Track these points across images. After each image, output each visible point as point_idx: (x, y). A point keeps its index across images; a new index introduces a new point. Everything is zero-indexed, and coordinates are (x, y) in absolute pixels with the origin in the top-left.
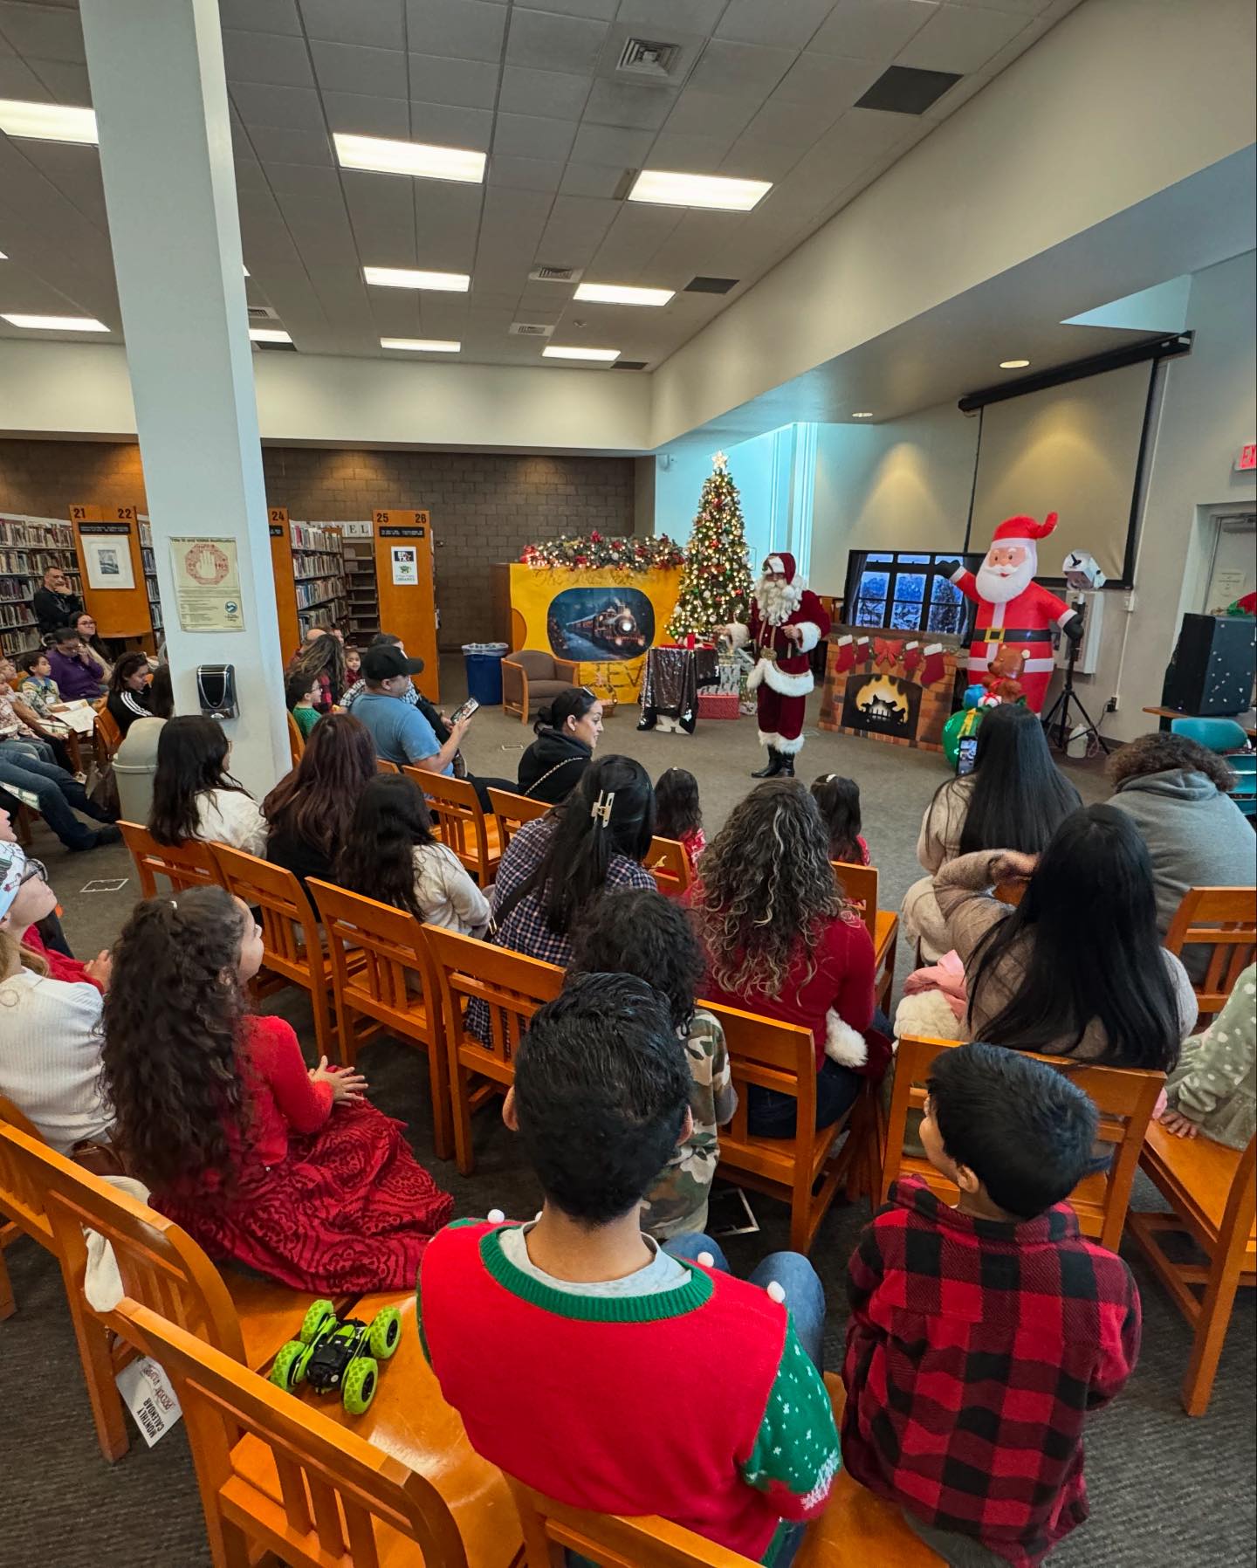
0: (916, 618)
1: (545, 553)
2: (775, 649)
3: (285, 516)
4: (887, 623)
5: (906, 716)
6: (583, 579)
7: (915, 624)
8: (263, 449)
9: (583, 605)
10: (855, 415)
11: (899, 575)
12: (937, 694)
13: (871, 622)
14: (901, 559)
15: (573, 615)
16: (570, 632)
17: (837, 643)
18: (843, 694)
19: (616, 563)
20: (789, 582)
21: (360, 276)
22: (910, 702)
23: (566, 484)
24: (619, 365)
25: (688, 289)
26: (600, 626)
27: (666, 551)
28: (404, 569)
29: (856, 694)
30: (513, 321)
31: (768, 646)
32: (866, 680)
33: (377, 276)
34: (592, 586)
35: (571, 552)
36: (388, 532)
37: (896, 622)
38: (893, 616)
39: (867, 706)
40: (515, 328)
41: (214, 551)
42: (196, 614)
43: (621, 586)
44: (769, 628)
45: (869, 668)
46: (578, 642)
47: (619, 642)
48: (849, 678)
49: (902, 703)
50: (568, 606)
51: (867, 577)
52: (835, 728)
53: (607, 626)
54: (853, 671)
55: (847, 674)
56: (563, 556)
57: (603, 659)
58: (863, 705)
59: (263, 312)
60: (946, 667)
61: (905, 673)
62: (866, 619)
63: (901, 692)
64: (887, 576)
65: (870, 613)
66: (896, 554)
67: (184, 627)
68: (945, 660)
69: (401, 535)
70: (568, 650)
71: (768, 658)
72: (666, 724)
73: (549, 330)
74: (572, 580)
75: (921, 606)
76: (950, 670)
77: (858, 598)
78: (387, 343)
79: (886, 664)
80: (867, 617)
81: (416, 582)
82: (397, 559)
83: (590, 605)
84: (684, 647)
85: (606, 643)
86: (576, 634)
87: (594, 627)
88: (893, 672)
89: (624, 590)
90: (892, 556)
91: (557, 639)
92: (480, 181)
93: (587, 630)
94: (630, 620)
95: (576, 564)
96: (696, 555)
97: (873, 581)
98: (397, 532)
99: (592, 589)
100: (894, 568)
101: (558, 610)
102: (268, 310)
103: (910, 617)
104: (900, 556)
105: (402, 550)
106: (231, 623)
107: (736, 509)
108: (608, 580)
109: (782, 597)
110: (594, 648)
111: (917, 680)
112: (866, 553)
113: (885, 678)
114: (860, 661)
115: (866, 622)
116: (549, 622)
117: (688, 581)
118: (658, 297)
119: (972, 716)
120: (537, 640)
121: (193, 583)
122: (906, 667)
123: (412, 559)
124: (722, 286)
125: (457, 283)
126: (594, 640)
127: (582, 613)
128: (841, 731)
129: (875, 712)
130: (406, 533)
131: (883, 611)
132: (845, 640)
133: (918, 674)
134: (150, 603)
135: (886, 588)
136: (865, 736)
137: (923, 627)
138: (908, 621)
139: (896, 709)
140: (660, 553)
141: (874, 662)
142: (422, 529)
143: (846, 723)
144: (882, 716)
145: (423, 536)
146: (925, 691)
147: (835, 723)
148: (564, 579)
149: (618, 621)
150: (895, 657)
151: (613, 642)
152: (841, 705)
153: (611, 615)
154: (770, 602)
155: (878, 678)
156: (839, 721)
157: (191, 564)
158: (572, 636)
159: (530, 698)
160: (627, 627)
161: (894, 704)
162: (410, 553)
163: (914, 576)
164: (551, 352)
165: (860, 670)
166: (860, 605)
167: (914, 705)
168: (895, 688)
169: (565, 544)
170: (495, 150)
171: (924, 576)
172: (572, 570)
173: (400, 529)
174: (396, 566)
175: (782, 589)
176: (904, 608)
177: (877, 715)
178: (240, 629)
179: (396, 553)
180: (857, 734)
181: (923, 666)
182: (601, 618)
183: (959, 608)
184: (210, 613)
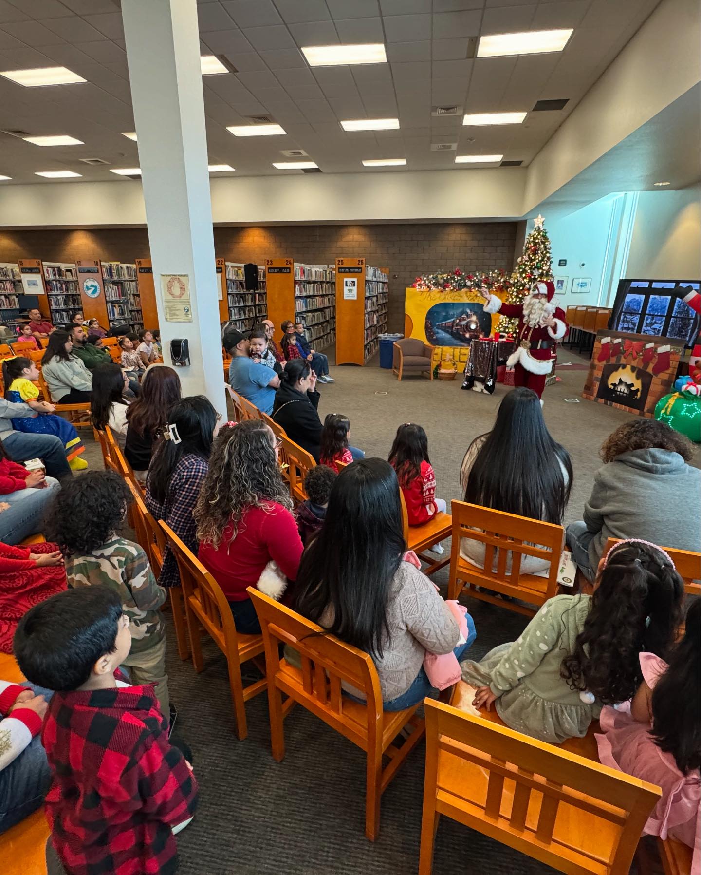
0: (660, 326)
1: (427, 282)
2: (530, 342)
3: (292, 262)
4: (639, 331)
5: (639, 394)
6: (448, 297)
7: (659, 330)
8: (214, 228)
9: (447, 313)
10: (656, 184)
11: (652, 297)
12: (663, 380)
13: (628, 329)
14: (654, 285)
15: (441, 318)
16: (438, 329)
17: (600, 342)
18: (600, 376)
19: (470, 288)
20: (549, 301)
21: (340, 128)
22: (643, 385)
23: (472, 240)
24: (504, 164)
25: (535, 110)
26: (457, 326)
27: (502, 280)
28: (350, 291)
29: (608, 377)
30: (431, 143)
31: (526, 339)
32: (616, 368)
33: (349, 126)
34: (453, 302)
35: (442, 281)
36: (343, 270)
37: (646, 329)
38: (644, 325)
39: (614, 385)
40: (435, 147)
41: (179, 281)
42: (172, 314)
43: (472, 302)
44: (528, 329)
45: (619, 360)
46: (443, 335)
47: (467, 335)
48: (605, 366)
49: (638, 385)
50: (438, 313)
51: (629, 297)
52: (593, 398)
53: (461, 326)
54: (608, 360)
55: (604, 363)
56: (436, 284)
57: (457, 345)
58: (612, 384)
59: (299, 153)
60: (671, 362)
61: (642, 365)
62: (625, 326)
63: (638, 378)
64: (643, 297)
65: (628, 322)
66: (651, 282)
67: (166, 319)
68: (671, 357)
69: (350, 272)
70: (437, 339)
71: (525, 347)
72: (478, 387)
73: (454, 146)
74: (442, 297)
75: (664, 318)
76: (674, 364)
77: (621, 312)
78: (367, 164)
79: (630, 357)
80: (626, 325)
81: (356, 298)
82: (346, 285)
83: (451, 313)
84: (492, 340)
85: (459, 336)
86: (442, 330)
87: (453, 326)
88: (634, 363)
89: (474, 304)
90: (648, 283)
91: (430, 332)
92: (386, 61)
93: (449, 327)
94: (476, 323)
95: (444, 288)
96: (517, 283)
97: (634, 300)
98: (347, 270)
99: (453, 303)
100: (648, 292)
101: (432, 315)
102: (302, 151)
103: (655, 326)
104: (654, 283)
105: (349, 280)
106: (186, 318)
107: (547, 252)
108: (464, 297)
109: (542, 309)
110: (453, 339)
111: (650, 370)
112: (630, 281)
113: (629, 367)
114: (613, 355)
115: (625, 328)
116: (426, 323)
117: (510, 299)
118: (517, 118)
119: (675, 398)
120: (418, 333)
121: (170, 297)
122: (643, 360)
123: (354, 285)
124: (559, 104)
125: (393, 124)
126: (452, 334)
127: (446, 318)
128: (596, 401)
129: (619, 390)
130: (352, 270)
131: (638, 321)
132: (606, 340)
133: (651, 366)
134: (229, 308)
135: (642, 305)
136: (611, 405)
137: (664, 333)
138: (654, 329)
139: (633, 389)
140: (498, 281)
141: (622, 356)
142: (361, 268)
143: (599, 395)
144: (623, 393)
145: (361, 272)
146: (654, 378)
147: (592, 395)
148: (437, 297)
149: (468, 323)
150: (637, 353)
151: (464, 335)
152: (598, 383)
153: (464, 319)
154: (533, 312)
155: (624, 367)
156: (595, 394)
157: (169, 288)
158: (440, 331)
159: (403, 366)
160: (473, 326)
161: (632, 385)
162: (354, 282)
163: (662, 297)
164: (460, 159)
165: (613, 361)
166: (622, 317)
167: (646, 387)
168: (634, 374)
169: (439, 276)
170: (388, 41)
171: (669, 297)
172: (442, 292)
173: (349, 268)
174: (346, 289)
175: (543, 305)
176: (652, 319)
177: (620, 392)
178: (190, 321)
179: (346, 282)
180: (606, 403)
181: (655, 360)
182: (458, 321)
183: (692, 321)
184: (177, 313)
